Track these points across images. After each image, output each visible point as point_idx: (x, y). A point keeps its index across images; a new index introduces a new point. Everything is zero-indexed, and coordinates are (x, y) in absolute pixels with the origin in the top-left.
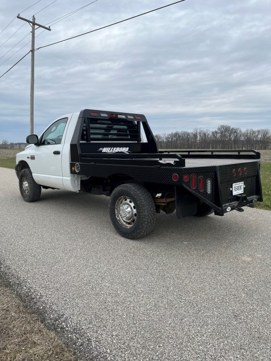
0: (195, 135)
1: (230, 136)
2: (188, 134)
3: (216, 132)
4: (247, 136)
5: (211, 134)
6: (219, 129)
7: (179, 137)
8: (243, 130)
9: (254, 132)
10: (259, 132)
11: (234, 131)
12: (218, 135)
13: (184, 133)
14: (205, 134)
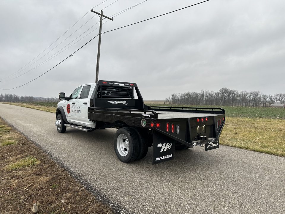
0: (202, 95)
1: (229, 96)
2: (197, 94)
3: (218, 93)
4: (242, 96)
5: (214, 94)
6: (220, 90)
7: (190, 96)
8: (240, 92)
9: (247, 94)
10: (251, 93)
11: (232, 93)
12: (220, 95)
13: (194, 93)
14: (210, 94)
